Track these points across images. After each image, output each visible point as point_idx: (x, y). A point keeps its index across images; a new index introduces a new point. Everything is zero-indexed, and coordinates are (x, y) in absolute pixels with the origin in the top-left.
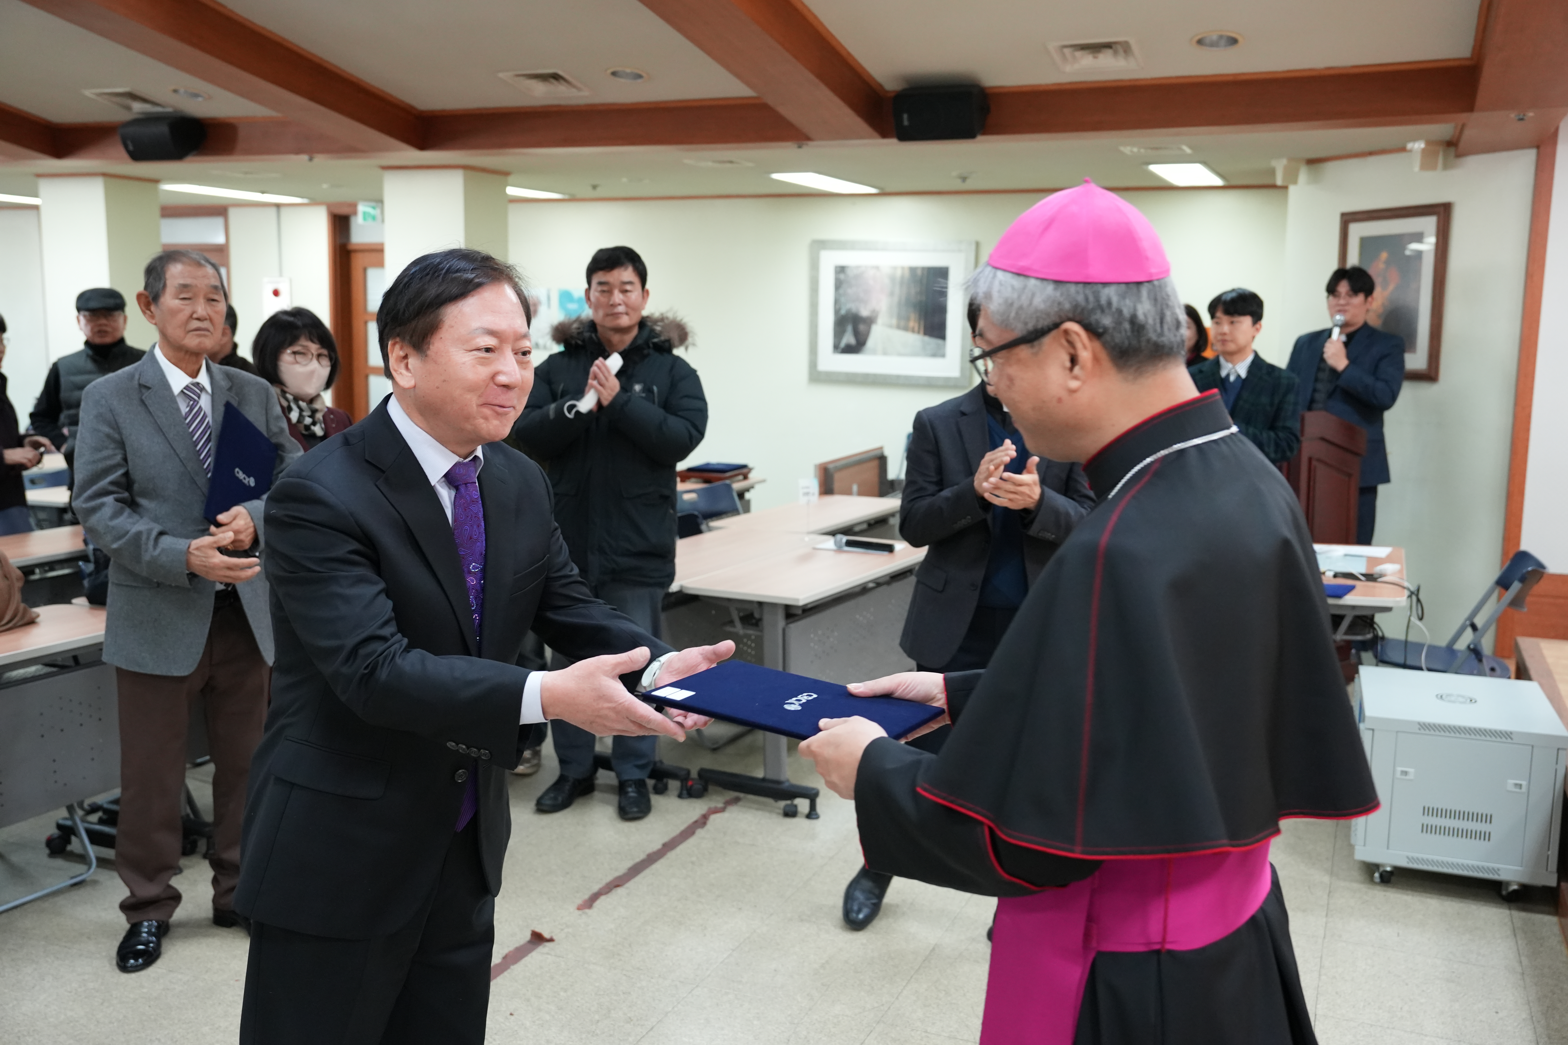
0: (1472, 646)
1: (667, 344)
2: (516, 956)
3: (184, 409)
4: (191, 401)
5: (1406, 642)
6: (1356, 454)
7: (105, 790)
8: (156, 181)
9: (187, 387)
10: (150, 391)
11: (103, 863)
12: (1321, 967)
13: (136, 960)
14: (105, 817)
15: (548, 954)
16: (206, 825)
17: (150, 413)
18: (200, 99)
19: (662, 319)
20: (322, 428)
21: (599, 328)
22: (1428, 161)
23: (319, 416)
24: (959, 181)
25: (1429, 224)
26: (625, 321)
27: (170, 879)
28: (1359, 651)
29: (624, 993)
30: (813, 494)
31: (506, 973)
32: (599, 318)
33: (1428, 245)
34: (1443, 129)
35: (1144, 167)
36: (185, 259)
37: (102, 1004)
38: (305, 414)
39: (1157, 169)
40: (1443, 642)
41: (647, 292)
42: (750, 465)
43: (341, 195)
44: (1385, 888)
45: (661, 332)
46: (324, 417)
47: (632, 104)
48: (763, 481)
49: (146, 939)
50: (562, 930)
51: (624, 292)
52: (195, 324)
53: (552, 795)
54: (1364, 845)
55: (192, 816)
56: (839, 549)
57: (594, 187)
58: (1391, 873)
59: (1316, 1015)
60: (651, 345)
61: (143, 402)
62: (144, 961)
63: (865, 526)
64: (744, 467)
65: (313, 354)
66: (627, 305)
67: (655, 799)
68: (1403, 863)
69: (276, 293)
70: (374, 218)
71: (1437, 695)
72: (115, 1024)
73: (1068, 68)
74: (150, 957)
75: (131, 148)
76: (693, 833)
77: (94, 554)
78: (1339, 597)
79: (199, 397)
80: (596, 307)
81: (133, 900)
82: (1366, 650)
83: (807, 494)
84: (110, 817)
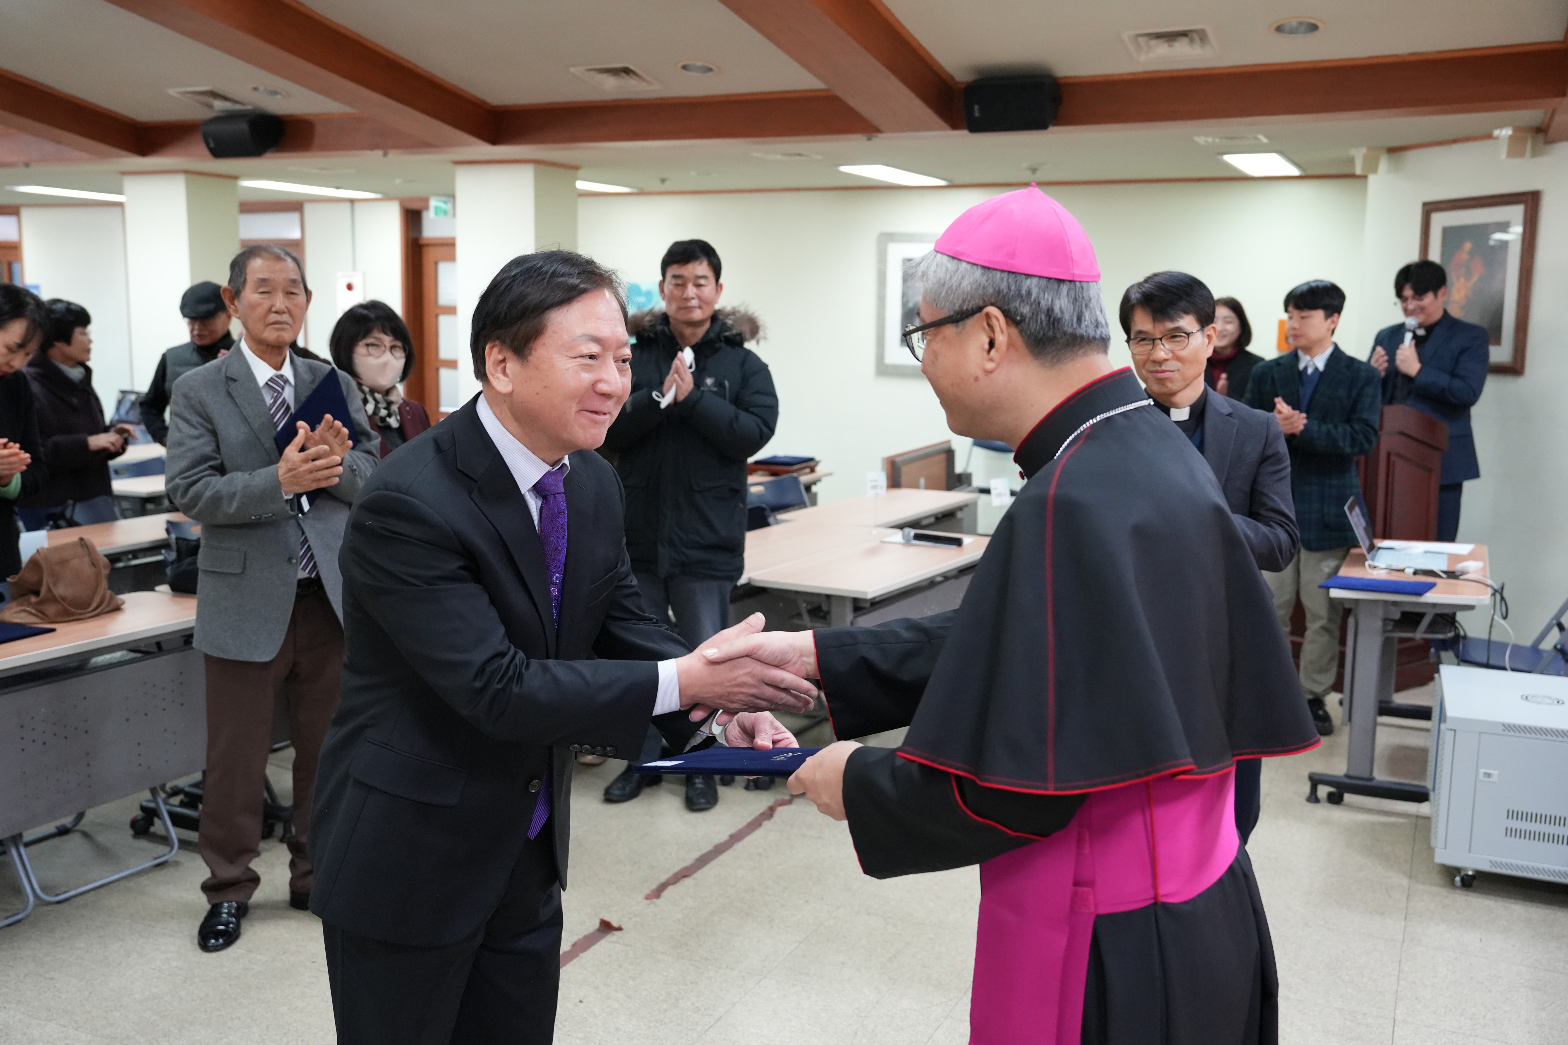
0: (1559, 646)
1: (738, 338)
2: (585, 944)
3: (269, 401)
4: (275, 392)
5: (1489, 641)
6: (1436, 448)
7: (187, 773)
8: (236, 178)
9: (271, 380)
10: (237, 383)
11: (185, 844)
12: (1400, 972)
13: (217, 940)
14: (186, 800)
15: (616, 942)
16: (284, 809)
17: (236, 404)
18: (279, 97)
19: (734, 313)
20: (397, 420)
21: (671, 320)
22: (1516, 148)
23: (395, 408)
24: (1029, 173)
25: (1515, 213)
26: (698, 315)
27: (250, 861)
28: (1438, 650)
29: (692, 983)
30: (881, 487)
31: (575, 961)
32: (672, 311)
33: (1515, 233)
34: (1532, 115)
35: (1219, 157)
36: (265, 254)
37: (185, 982)
38: (380, 406)
39: (1232, 159)
40: (1528, 642)
41: (721, 286)
42: (818, 458)
43: (414, 190)
44: (1468, 893)
45: (732, 325)
46: (399, 408)
47: (701, 97)
48: (830, 474)
49: (227, 919)
50: (630, 919)
51: (698, 286)
52: (273, 317)
53: (620, 785)
54: (1445, 848)
55: (269, 801)
56: (907, 543)
57: (663, 181)
58: (1473, 877)
59: (1395, 1020)
60: (723, 339)
61: (229, 394)
62: (225, 941)
63: (932, 520)
64: (811, 459)
65: (385, 346)
66: (700, 298)
67: (722, 791)
68: (1486, 867)
69: (350, 287)
70: (445, 213)
71: (1522, 696)
72: (198, 1002)
73: (1143, 58)
74: (230, 937)
75: (212, 145)
76: (760, 825)
77: (177, 543)
78: (1420, 594)
79: (283, 389)
80: (670, 299)
81: (214, 881)
82: (1446, 650)
83: (875, 487)
84: (191, 801)
